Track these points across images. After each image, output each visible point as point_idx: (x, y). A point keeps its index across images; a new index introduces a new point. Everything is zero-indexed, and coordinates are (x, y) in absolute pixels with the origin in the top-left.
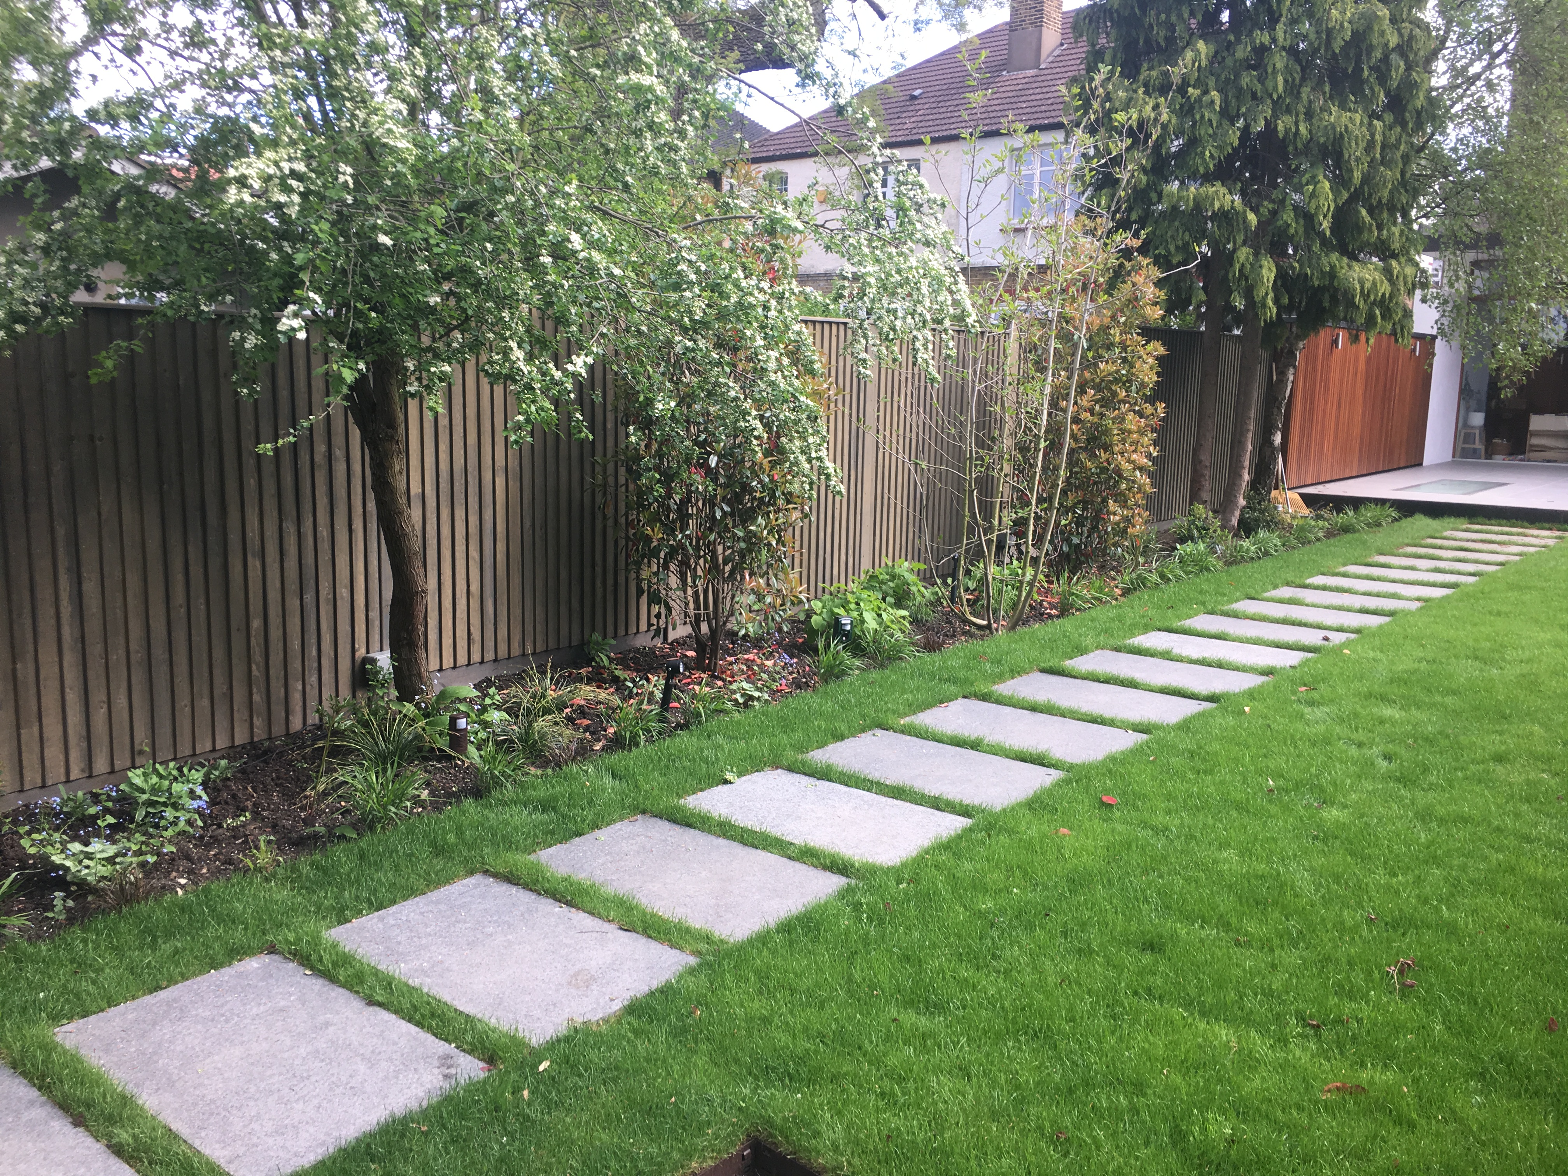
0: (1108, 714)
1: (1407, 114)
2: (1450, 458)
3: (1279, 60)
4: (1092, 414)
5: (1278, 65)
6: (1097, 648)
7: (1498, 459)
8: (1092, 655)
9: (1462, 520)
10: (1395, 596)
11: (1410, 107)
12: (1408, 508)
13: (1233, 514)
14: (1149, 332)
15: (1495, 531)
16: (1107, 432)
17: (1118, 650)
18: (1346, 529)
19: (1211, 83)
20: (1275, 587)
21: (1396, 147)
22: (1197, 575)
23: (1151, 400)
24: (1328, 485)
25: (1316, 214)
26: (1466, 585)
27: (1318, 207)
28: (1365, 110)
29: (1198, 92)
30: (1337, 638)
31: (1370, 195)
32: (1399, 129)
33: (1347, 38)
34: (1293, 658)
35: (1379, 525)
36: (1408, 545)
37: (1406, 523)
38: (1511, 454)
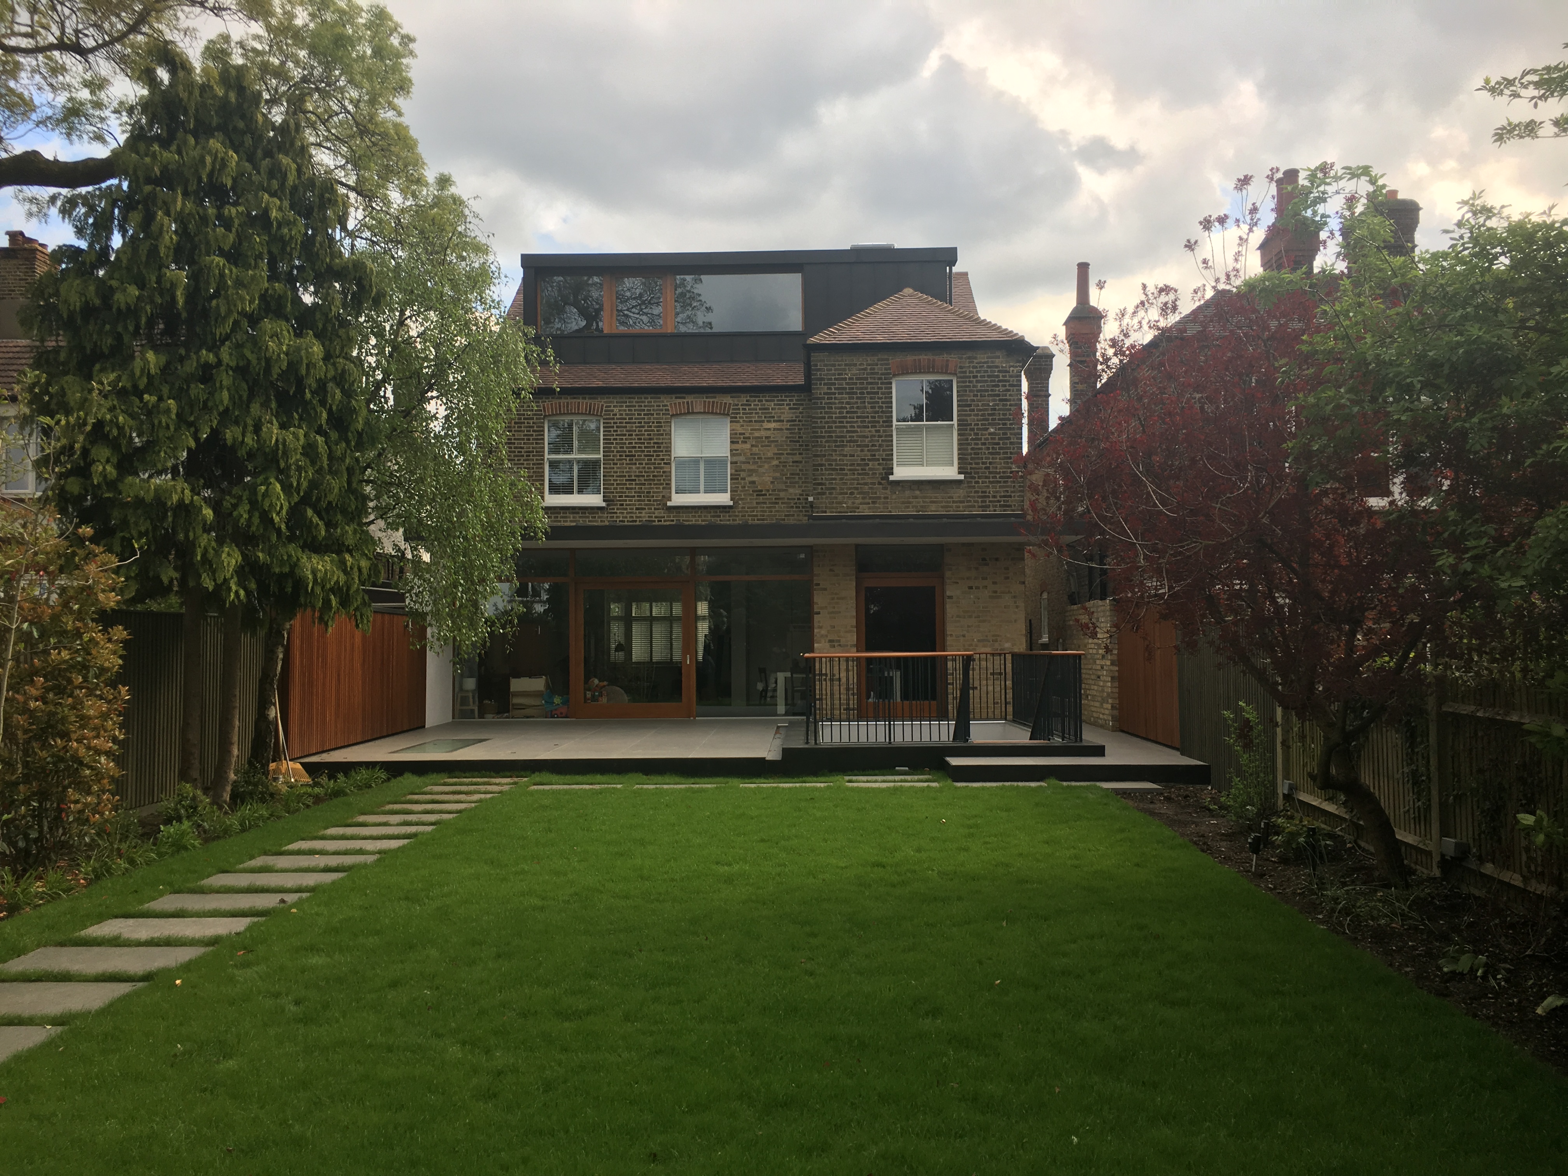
0: (26, 1013)
1: (350, 434)
2: (451, 720)
3: (226, 379)
4: (45, 703)
5: (225, 383)
6: (38, 946)
7: (489, 718)
8: (31, 954)
9: (443, 775)
10: (361, 852)
11: (352, 429)
12: (396, 769)
13: (224, 789)
14: (107, 619)
15: (466, 784)
16: (64, 720)
17: (62, 944)
18: (337, 793)
19: (165, 390)
20: (252, 857)
21: (342, 459)
22: (172, 855)
23: (113, 684)
24: (332, 753)
25: (270, 511)
26: (423, 833)
27: (271, 505)
28: (310, 427)
29: (154, 399)
30: (291, 898)
31: (319, 499)
32: (344, 445)
33: (284, 368)
34: (240, 925)
35: (370, 787)
36: (389, 803)
37: (394, 782)
38: (498, 713)
